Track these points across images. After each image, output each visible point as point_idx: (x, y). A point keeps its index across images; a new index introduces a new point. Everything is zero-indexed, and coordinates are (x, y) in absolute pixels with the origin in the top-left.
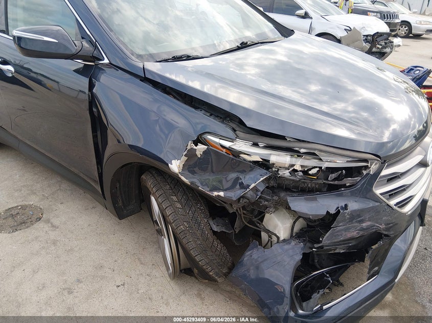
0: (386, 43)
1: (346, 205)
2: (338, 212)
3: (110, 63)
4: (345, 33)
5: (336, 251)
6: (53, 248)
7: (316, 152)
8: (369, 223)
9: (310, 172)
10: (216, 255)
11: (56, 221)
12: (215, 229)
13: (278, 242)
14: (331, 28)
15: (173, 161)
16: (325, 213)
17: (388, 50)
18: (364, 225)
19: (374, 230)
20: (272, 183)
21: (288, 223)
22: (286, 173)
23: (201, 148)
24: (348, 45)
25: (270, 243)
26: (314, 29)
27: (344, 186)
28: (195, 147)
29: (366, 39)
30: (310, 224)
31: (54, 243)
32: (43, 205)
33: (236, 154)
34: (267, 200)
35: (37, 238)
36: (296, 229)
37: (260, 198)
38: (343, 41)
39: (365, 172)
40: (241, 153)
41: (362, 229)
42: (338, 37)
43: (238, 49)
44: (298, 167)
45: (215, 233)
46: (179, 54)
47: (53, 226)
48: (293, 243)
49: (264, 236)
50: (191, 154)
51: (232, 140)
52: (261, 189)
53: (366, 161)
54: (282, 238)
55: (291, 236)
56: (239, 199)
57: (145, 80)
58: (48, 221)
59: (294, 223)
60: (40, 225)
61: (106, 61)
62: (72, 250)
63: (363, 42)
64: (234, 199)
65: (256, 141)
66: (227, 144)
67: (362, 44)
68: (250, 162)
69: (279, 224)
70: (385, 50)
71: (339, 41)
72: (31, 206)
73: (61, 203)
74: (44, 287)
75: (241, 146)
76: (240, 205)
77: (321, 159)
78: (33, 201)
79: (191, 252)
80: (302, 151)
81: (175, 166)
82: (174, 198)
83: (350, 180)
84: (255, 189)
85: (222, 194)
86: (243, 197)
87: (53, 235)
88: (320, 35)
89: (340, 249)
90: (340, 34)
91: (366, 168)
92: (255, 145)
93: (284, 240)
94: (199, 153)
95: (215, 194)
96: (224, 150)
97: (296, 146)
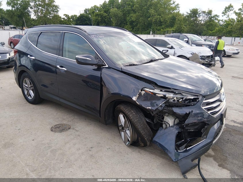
0: (211, 60)
1: (192, 111)
2: (190, 113)
3: (109, 67)
4: (191, 55)
5: (191, 131)
6: (79, 137)
7: (181, 93)
8: (200, 118)
9: (179, 101)
10: (148, 131)
11: (77, 129)
12: (148, 121)
13: (169, 127)
14: (184, 53)
15: (134, 97)
16: (185, 113)
17: (213, 63)
18: (199, 118)
19: (203, 121)
20: (167, 104)
21: (173, 120)
22: (172, 100)
23: (143, 92)
24: (193, 61)
25: (166, 127)
26: (176, 53)
27: (191, 105)
28: (141, 92)
29: (201, 58)
30: (180, 120)
31: (79, 136)
32: (69, 123)
33: (155, 94)
34: (166, 110)
35: (71, 134)
36: (176, 123)
37: (163, 109)
38: (190, 59)
39: (198, 100)
40: (157, 94)
41: (198, 120)
42: (188, 57)
43: (150, 62)
44: (175, 99)
45: (147, 122)
46: (131, 64)
47: (76, 130)
48: (175, 127)
49: (164, 126)
50: (140, 94)
51: (153, 90)
52: (163, 106)
53: (197, 96)
54: (171, 126)
55: (174, 124)
56: (156, 110)
57: (122, 72)
58: (74, 129)
59: (175, 120)
60: (71, 130)
61: (107, 66)
62: (86, 138)
63: (200, 59)
64: (154, 109)
65: (161, 90)
66: (152, 91)
67: (200, 60)
68: (159, 97)
69: (170, 120)
70: (211, 63)
71: (188, 59)
72: (64, 124)
73: (77, 123)
74: (79, 149)
75: (157, 91)
76: (156, 112)
77: (183, 95)
78: (65, 122)
79: (139, 129)
80: (177, 92)
81: (134, 99)
82: (132, 111)
83: (193, 103)
84: (161, 106)
85: (150, 108)
86: (157, 109)
87: (77, 133)
88: (179, 56)
89: (192, 129)
90: (188, 55)
91: (198, 98)
92: (161, 91)
93: (172, 126)
94: (142, 94)
95: (148, 108)
96: (151, 93)
97: (175, 91)
